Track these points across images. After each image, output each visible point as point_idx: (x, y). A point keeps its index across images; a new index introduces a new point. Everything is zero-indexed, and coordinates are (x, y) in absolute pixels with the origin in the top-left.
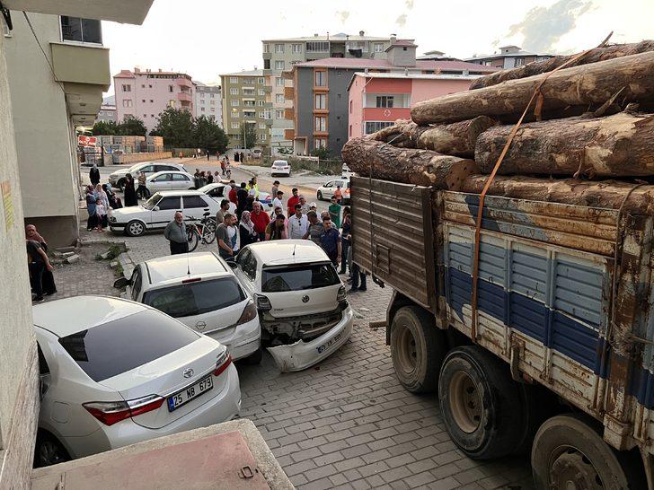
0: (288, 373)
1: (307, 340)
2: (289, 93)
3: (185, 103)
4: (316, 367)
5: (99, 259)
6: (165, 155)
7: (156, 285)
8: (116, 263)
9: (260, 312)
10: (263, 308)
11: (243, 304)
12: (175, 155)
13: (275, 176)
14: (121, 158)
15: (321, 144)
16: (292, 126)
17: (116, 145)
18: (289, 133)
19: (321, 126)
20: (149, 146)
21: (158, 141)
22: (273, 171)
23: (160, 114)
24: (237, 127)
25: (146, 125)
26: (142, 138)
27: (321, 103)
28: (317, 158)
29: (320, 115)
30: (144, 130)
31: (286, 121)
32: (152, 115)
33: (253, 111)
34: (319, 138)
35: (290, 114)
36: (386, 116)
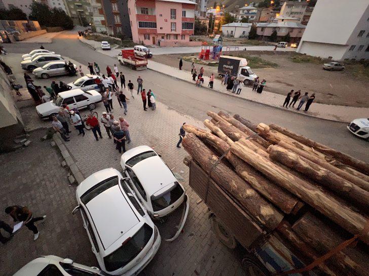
5: (43, 140)
6: (42, 31)
8: (53, 144)
12: (48, 31)
13: (104, 49)
14: (20, 38)
15: (119, 30)
16: (103, 19)
17: (12, 27)
18: (103, 23)
19: (118, 20)
20: (31, 26)
21: (36, 24)
22: (103, 47)
23: (30, 6)
24: (74, 13)
25: (24, 12)
26: (26, 22)
27: (115, 7)
28: (120, 39)
29: (116, 14)
30: (25, 15)
31: (101, 15)
32: (26, 6)
33: (80, 4)
34: (118, 25)
35: (101, 12)
36: (146, 19)
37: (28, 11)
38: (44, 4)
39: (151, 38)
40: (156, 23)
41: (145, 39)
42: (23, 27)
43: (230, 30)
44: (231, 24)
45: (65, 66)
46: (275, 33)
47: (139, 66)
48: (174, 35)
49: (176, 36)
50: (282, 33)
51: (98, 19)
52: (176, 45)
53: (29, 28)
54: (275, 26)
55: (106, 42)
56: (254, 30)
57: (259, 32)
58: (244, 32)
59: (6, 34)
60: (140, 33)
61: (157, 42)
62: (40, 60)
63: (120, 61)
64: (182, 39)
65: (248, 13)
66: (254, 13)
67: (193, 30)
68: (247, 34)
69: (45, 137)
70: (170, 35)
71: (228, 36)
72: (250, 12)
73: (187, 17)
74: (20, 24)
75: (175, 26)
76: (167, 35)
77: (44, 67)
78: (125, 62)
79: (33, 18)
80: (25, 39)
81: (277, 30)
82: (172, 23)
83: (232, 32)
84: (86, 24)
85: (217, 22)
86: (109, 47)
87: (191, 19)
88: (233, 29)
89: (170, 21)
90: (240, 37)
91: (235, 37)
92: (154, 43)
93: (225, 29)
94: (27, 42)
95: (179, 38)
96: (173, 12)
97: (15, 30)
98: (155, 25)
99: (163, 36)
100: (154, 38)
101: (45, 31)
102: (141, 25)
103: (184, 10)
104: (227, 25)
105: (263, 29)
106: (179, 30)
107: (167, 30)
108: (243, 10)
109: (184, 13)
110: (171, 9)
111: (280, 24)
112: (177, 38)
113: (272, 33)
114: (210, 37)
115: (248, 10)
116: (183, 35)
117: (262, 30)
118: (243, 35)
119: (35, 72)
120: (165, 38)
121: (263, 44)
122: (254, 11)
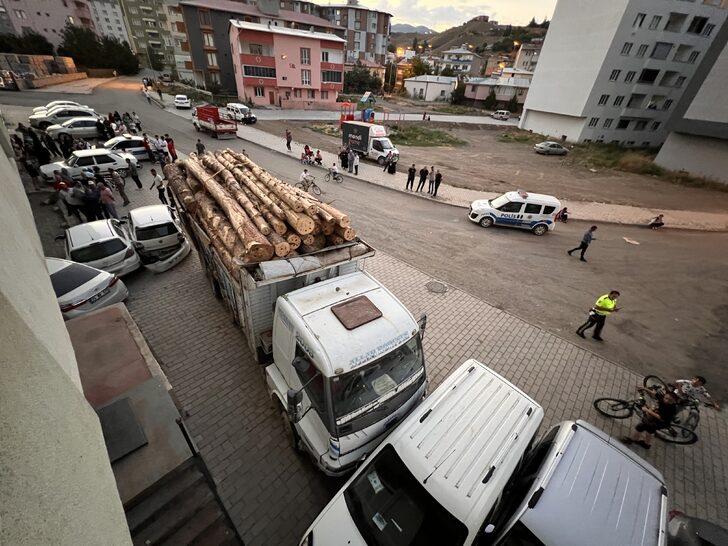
0: (157, 274)
1: (163, 260)
2: (181, 27)
3: (84, 20)
4: (171, 269)
5: (43, 204)
6: (79, 75)
7: (76, 247)
8: (56, 208)
9: (137, 250)
10: (138, 249)
11: (125, 250)
12: (90, 76)
13: (179, 108)
14: (35, 83)
15: (217, 78)
16: (189, 58)
17: (25, 65)
18: (188, 65)
19: (213, 61)
20: (60, 66)
21: (69, 62)
22: (177, 105)
23: (62, 31)
24: (144, 46)
25: (50, 41)
26: (51, 58)
27: (209, 41)
28: (210, 93)
29: (211, 51)
30: (50, 46)
31: (184, 52)
32: (54, 31)
33: (156, 32)
34: (213, 71)
35: (185, 47)
36: (258, 62)
37: (56, 40)
38: (88, 30)
39: (267, 93)
40: (275, 70)
41: (256, 94)
42: (44, 67)
43: (419, 87)
44: (420, 78)
45: (97, 124)
46: (493, 95)
47: (223, 132)
48: (309, 90)
49: (313, 92)
50: (504, 96)
51: (182, 58)
52: (311, 107)
53: (55, 68)
54: (493, 84)
55: (185, 96)
56: (461, 89)
57: (468, 93)
58: (443, 92)
59: (12, 77)
60: (247, 84)
61: (276, 101)
62: (60, 114)
63: (195, 124)
64: (322, 97)
65: (458, 60)
66: (468, 61)
67: (342, 83)
68: (448, 95)
69: (47, 202)
70: (300, 89)
71: (415, 98)
72: (462, 59)
73: (330, 61)
74: (38, 60)
75: (310, 74)
76: (296, 90)
77: (65, 124)
78: (203, 127)
79: (63, 52)
80: (45, 86)
81: (495, 89)
82: (302, 70)
83: (422, 90)
84: (158, 67)
85: (400, 72)
86: (188, 105)
87: (336, 65)
88: (423, 86)
89: (299, 67)
90: (436, 100)
91: (427, 99)
92: (272, 102)
93: (412, 85)
94: (47, 91)
95: (318, 96)
96: (305, 53)
97: (29, 70)
98: (272, 73)
99: (288, 91)
100: (271, 94)
101: (84, 75)
102: (248, 71)
103: (325, 50)
104: (413, 79)
105: (474, 87)
106: (317, 82)
107: (295, 82)
108: (450, 55)
109: (325, 56)
110: (301, 49)
111: (502, 81)
112: (313, 96)
113: (488, 95)
114: (385, 98)
115: (459, 56)
116: (324, 92)
117: (473, 90)
118: (442, 97)
119: (49, 131)
120: (292, 94)
121: (473, 114)
122: (468, 57)
